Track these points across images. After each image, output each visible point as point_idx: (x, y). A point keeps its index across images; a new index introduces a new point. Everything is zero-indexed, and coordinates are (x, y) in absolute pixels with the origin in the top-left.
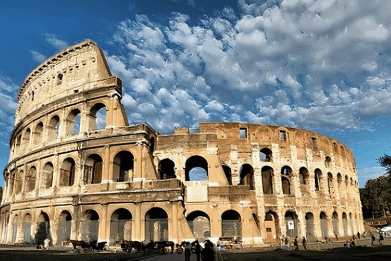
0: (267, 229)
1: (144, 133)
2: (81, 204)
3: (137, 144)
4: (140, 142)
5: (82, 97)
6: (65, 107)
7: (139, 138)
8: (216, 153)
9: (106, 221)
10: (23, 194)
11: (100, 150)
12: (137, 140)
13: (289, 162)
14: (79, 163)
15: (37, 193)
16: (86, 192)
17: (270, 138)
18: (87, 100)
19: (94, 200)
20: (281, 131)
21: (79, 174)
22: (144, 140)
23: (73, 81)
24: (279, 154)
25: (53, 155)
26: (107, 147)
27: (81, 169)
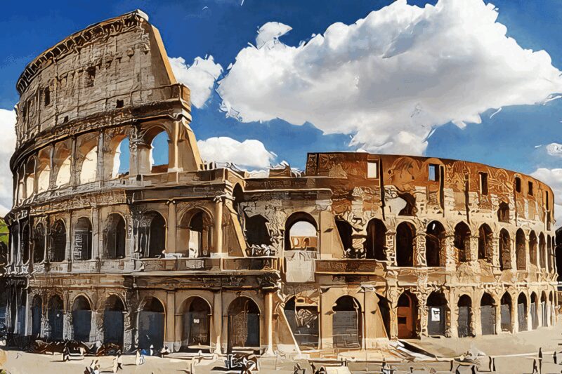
1: (224, 184)
2: (138, 289)
3: (215, 200)
4: (219, 197)
5: (130, 116)
6: (104, 129)
7: (217, 192)
8: (329, 208)
9: (175, 316)
10: (47, 265)
11: (162, 206)
12: (215, 194)
13: (440, 215)
14: (131, 223)
15: (70, 267)
16: (142, 271)
17: (413, 178)
18: (139, 121)
19: (155, 284)
20: (431, 165)
21: (131, 241)
23: (114, 82)
24: (425, 202)
25: (90, 208)
26: (170, 202)
27: (135, 233)
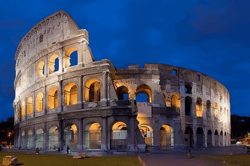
0: (185, 139)
1: (108, 66)
2: (64, 120)
3: (103, 73)
4: (105, 72)
5: (59, 46)
6: (47, 55)
7: (104, 69)
8: (159, 83)
9: (82, 131)
10: (26, 117)
11: (75, 79)
12: (103, 71)
13: (201, 96)
14: (60, 90)
15: (34, 115)
17: (191, 79)
18: (63, 47)
19: (73, 116)
20: (198, 75)
22: (108, 71)
24: (196, 90)
25: (42, 88)
26: (80, 77)
